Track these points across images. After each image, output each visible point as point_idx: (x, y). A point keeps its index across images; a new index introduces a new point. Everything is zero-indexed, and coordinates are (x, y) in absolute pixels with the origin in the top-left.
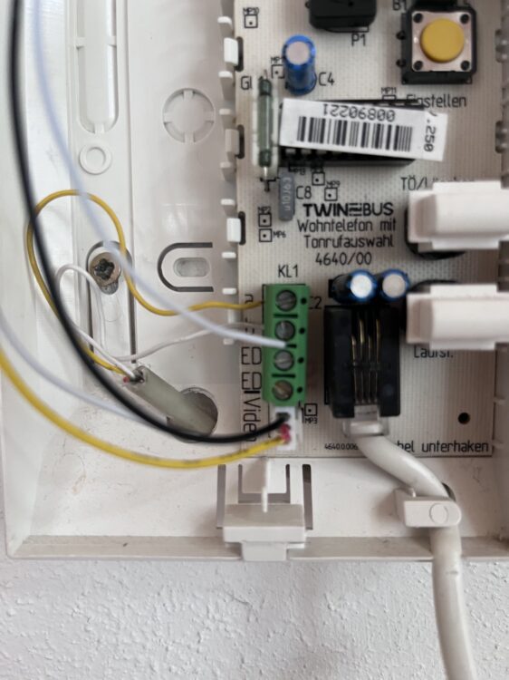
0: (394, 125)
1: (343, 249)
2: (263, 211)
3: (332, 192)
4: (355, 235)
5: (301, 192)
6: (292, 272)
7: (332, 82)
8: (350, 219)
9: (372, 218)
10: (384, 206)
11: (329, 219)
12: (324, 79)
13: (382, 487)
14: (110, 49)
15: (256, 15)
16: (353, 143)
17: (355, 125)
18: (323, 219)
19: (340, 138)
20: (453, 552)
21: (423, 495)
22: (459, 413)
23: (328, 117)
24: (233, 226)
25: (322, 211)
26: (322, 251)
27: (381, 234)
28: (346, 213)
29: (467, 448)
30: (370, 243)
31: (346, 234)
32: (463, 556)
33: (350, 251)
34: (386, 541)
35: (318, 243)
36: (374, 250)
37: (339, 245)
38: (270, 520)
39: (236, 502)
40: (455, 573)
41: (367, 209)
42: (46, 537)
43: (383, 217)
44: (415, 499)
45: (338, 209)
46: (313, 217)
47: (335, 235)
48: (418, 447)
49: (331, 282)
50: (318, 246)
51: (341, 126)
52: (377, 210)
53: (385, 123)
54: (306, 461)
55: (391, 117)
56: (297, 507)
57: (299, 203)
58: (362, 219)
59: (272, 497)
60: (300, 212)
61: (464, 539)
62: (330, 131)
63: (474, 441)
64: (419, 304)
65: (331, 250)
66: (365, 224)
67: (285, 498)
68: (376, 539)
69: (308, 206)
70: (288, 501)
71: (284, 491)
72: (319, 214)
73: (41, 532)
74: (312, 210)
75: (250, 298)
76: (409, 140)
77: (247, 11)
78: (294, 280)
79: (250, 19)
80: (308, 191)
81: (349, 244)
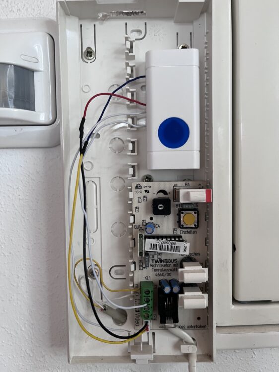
0: (175, 246)
1: (163, 272)
2: (140, 261)
3: (160, 257)
4: (166, 268)
5: (151, 257)
6: (149, 278)
7: (159, 227)
8: (165, 264)
9: (171, 263)
10: (174, 260)
11: (159, 264)
12: (157, 226)
13: (176, 339)
14: (95, 210)
15: (138, 209)
16: (165, 250)
17: (165, 246)
18: (157, 264)
19: (161, 249)
20: (194, 359)
21: (187, 343)
22: (197, 317)
23: (158, 243)
24: (132, 266)
25: (157, 262)
26: (157, 273)
27: (174, 268)
28: (164, 262)
29: (200, 327)
30: (171, 270)
31: (164, 268)
32: (197, 361)
33: (165, 273)
34: (176, 356)
35: (156, 270)
36: (172, 272)
37: (162, 271)
38: (143, 352)
39: (133, 345)
40: (194, 366)
41: (170, 261)
42: (78, 357)
43: (174, 263)
44: (184, 344)
45: (161, 261)
46: (155, 263)
47: (161, 268)
48: (186, 327)
49: (160, 281)
50: (156, 271)
51: (161, 246)
52: (172, 261)
53: (173, 245)
54: (154, 331)
55: (175, 244)
56: (151, 346)
57: (151, 260)
58: (168, 264)
59: (144, 343)
60: (151, 262)
61: (197, 355)
62: (158, 247)
63: (202, 325)
64: (182, 297)
65: (160, 272)
66: (169, 265)
67: (148, 343)
68: (173, 355)
69: (153, 260)
70: (148, 344)
71: (147, 341)
72: (156, 262)
73: (77, 355)
74: (154, 261)
75: (137, 286)
76: (179, 249)
77: (136, 208)
78: (149, 280)
79: (136, 210)
80: (153, 256)
81: (165, 271)
